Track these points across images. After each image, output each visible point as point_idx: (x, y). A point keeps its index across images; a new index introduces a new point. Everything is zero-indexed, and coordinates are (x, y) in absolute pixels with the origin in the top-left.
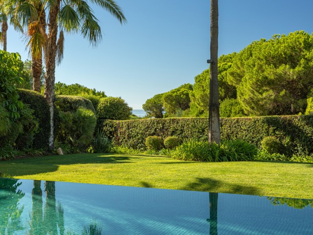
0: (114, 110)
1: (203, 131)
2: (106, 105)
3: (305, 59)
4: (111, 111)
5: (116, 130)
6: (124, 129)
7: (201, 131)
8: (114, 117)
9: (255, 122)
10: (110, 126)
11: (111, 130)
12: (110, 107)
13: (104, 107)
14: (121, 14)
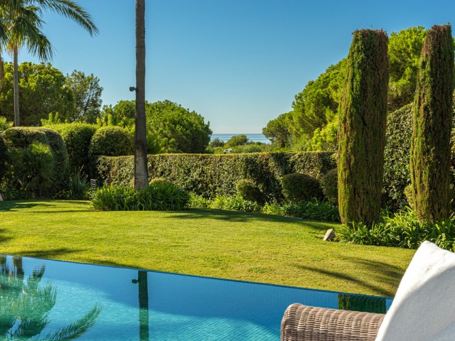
0: (112, 143)
1: (189, 171)
2: (102, 137)
3: (411, 67)
4: (107, 145)
5: (109, 170)
6: (116, 168)
7: (187, 171)
8: (112, 153)
9: (235, 161)
10: (103, 165)
11: (104, 169)
12: (106, 140)
13: (99, 140)
14: (91, 23)
